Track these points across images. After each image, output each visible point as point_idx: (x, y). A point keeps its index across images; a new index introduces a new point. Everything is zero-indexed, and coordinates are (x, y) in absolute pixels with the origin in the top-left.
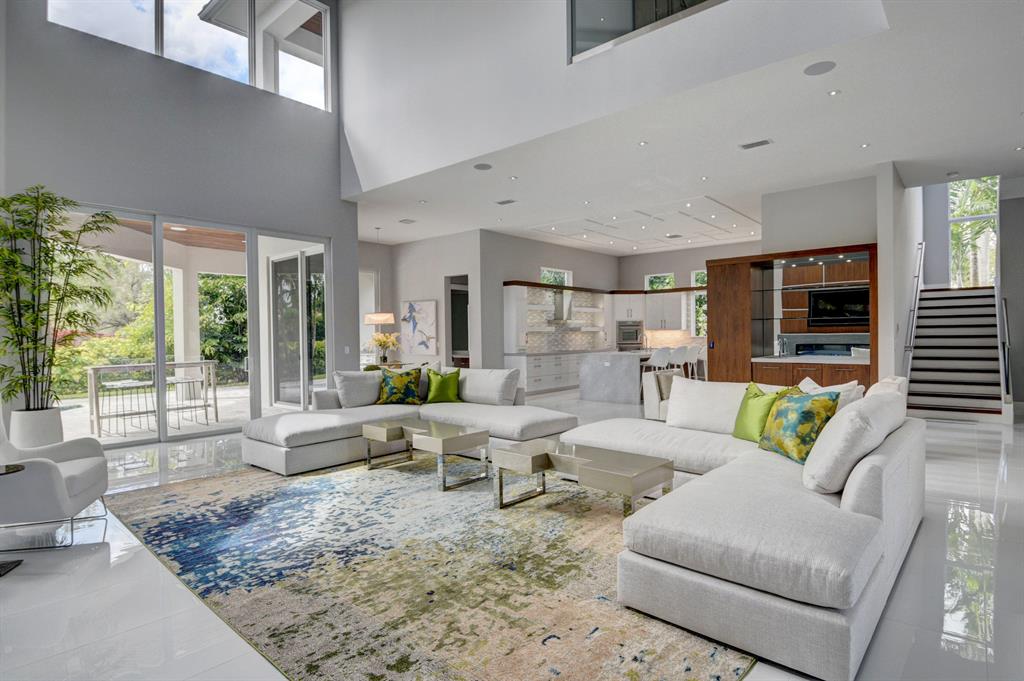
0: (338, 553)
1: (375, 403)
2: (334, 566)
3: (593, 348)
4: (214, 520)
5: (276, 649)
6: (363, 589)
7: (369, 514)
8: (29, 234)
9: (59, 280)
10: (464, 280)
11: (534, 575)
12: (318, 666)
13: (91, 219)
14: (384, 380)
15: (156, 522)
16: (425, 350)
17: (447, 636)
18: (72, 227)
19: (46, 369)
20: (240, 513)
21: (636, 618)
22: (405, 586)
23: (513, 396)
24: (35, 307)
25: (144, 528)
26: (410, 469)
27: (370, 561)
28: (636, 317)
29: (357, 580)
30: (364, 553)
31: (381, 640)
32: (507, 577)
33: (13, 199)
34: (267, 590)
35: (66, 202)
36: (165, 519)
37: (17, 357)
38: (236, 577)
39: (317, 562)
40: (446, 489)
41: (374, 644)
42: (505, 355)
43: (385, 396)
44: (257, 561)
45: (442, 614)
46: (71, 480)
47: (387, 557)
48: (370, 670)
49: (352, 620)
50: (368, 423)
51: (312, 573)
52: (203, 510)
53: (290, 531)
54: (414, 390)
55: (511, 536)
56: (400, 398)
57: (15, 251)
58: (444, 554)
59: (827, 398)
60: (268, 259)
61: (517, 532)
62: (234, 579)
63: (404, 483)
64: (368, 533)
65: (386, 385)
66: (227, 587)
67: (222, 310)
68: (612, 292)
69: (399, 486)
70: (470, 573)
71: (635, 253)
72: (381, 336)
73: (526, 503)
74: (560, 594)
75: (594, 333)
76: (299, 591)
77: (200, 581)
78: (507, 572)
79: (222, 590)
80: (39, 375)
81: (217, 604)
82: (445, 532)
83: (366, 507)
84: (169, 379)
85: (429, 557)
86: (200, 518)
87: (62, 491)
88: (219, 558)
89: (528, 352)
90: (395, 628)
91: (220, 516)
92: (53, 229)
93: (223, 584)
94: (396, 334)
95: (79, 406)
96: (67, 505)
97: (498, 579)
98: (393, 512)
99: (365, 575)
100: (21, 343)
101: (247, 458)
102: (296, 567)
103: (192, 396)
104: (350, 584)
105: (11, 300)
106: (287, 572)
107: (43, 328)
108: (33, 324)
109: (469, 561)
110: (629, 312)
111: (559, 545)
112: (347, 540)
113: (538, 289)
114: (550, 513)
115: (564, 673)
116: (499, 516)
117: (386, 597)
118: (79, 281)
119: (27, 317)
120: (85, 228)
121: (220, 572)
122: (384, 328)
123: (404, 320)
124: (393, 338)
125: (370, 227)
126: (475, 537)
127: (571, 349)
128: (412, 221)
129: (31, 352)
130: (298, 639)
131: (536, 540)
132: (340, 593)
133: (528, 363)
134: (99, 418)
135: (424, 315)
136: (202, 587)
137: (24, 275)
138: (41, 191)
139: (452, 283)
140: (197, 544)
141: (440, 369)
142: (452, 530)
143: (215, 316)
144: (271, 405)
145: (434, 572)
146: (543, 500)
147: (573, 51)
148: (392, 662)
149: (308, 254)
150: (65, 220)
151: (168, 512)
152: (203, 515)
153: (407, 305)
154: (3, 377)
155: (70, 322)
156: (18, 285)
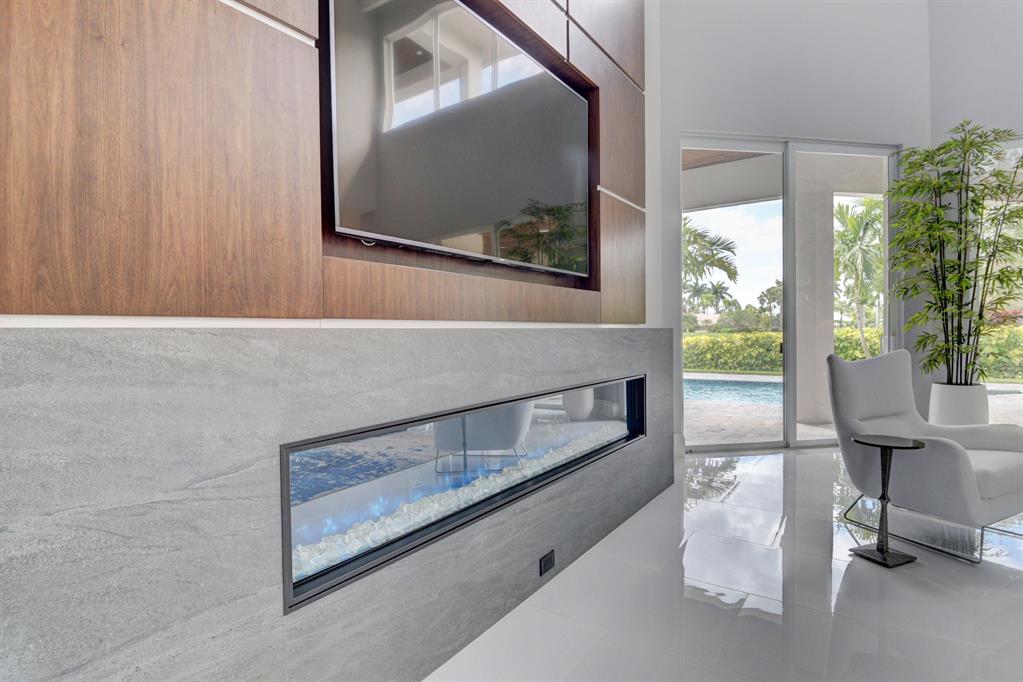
19: (972, 339)
37: (940, 324)
46: (985, 477)
57: (940, 207)
80: (964, 346)
87: (971, 488)
100: (945, 309)
105: (934, 261)
107: (970, 292)
108: (959, 286)
119: (952, 279)
129: (955, 318)
137: (949, 232)
154: (925, 346)
155: (1001, 281)
156: (942, 244)
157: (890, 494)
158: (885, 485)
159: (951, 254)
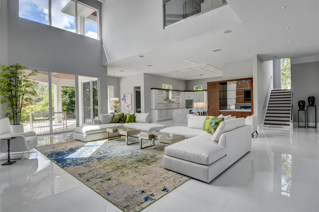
0: (97, 159)
1: (111, 123)
2: (96, 161)
3: (178, 108)
4: (65, 152)
5: (80, 177)
6: (102, 166)
7: (106, 151)
8: (15, 76)
9: (23, 89)
10: (139, 88)
11: (145, 163)
12: (89, 180)
13: (32, 72)
14: (113, 116)
15: (50, 153)
16: (128, 108)
17: (120, 174)
18: (27, 74)
19: (19, 114)
20: (72, 150)
21: (166, 171)
22: (113, 165)
23: (149, 121)
24: (16, 97)
25: (47, 154)
26: (119, 140)
27: (105, 160)
28: (191, 99)
29: (101, 164)
30: (103, 159)
31: (105, 175)
32: (138, 163)
33: (10, 67)
34: (79, 166)
35: (24, 68)
36: (53, 152)
37: (11, 110)
38: (71, 164)
39: (91, 161)
40: (128, 145)
41: (103, 176)
43: (114, 121)
44: (76, 161)
45: (120, 170)
46: (28, 141)
47: (109, 160)
48: (101, 180)
49: (98, 172)
50: (108, 128)
51: (90, 163)
52: (63, 150)
53: (85, 154)
54: (122, 119)
55: (142, 155)
56: (118, 121)
57: (11, 81)
58: (124, 159)
59: (221, 119)
60: (82, 82)
61: (144, 154)
62: (70, 164)
63: (117, 144)
64: (106, 155)
65: (114, 118)
66: (69, 166)
67: (68, 97)
68: (184, 91)
69: (115, 144)
70: (129, 163)
71: (190, 80)
72: (115, 104)
73: (149, 148)
74: (150, 166)
75: (179, 103)
76: (86, 167)
77: (62, 165)
78: (139, 162)
79: (67, 166)
80: (17, 115)
81: (66, 169)
82: (125, 154)
83: (106, 149)
84: (53, 117)
85: (120, 159)
86: (62, 152)
87: (26, 143)
88: (67, 160)
89: (158, 109)
90: (109, 173)
91: (67, 151)
92: (21, 75)
93: (68, 165)
94: (119, 104)
95: (26, 125)
96: (28, 147)
97: (136, 164)
98: (113, 150)
99: (103, 163)
100: (13, 106)
101: (75, 138)
102: (86, 162)
103: (60, 122)
104: (99, 165)
105: (10, 94)
106: (84, 163)
107: (18, 102)
108: (16, 101)
109: (130, 160)
110: (189, 97)
111: (154, 157)
112: (100, 156)
113: (161, 90)
114: (154, 150)
115: (146, 181)
116: (140, 151)
117: (107, 167)
118: (28, 89)
119: (14, 99)
120: (30, 75)
121: (67, 163)
122: (116, 102)
123: (122, 99)
124: (118, 105)
125: (111, 72)
126: (133, 155)
127: (172, 108)
128: (124, 71)
129: (15, 109)
130: (85, 175)
131: (148, 156)
132: (96, 167)
133: (158, 112)
134: (33, 128)
135: (128, 98)
136: (62, 166)
137: (13, 88)
138: (18, 65)
139: (136, 89)
140: (61, 157)
141: (129, 113)
142: (128, 154)
143: (66, 98)
144: (83, 124)
145: (120, 162)
146: (153, 147)
147: (165, 25)
148: (107, 179)
149: (93, 81)
150: (24, 72)
151: (53, 151)
152: (63, 151)
153: (123, 95)
154: (7, 116)
155: (26, 101)
156: (11, 90)
157: (10, 149)
158: (9, 147)
159: (14, 93)
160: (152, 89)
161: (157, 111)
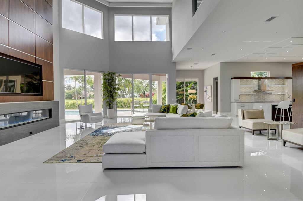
0: (108, 135)
10: (216, 79)
16: (208, 100)
42: (231, 102)
123: (205, 91)
135: (208, 90)
153: (206, 87)
160: (232, 79)
161: (236, 104)
